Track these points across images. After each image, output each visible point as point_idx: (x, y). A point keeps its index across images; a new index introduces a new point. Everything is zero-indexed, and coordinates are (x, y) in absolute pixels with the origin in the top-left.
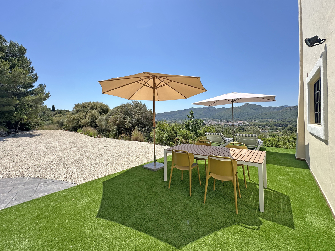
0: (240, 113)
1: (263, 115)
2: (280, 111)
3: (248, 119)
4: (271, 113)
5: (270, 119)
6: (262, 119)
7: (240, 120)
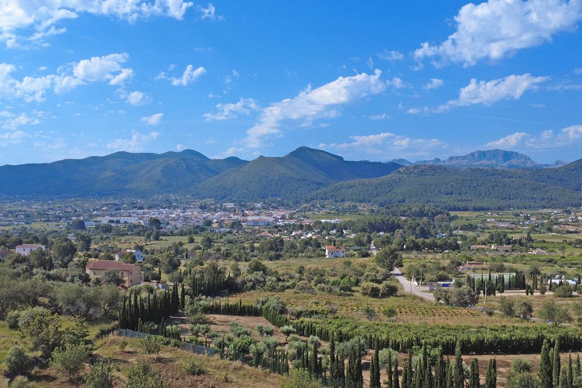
0: (284, 179)
1: (344, 188)
3: (306, 201)
5: (363, 201)
6: (343, 200)
7: (283, 205)
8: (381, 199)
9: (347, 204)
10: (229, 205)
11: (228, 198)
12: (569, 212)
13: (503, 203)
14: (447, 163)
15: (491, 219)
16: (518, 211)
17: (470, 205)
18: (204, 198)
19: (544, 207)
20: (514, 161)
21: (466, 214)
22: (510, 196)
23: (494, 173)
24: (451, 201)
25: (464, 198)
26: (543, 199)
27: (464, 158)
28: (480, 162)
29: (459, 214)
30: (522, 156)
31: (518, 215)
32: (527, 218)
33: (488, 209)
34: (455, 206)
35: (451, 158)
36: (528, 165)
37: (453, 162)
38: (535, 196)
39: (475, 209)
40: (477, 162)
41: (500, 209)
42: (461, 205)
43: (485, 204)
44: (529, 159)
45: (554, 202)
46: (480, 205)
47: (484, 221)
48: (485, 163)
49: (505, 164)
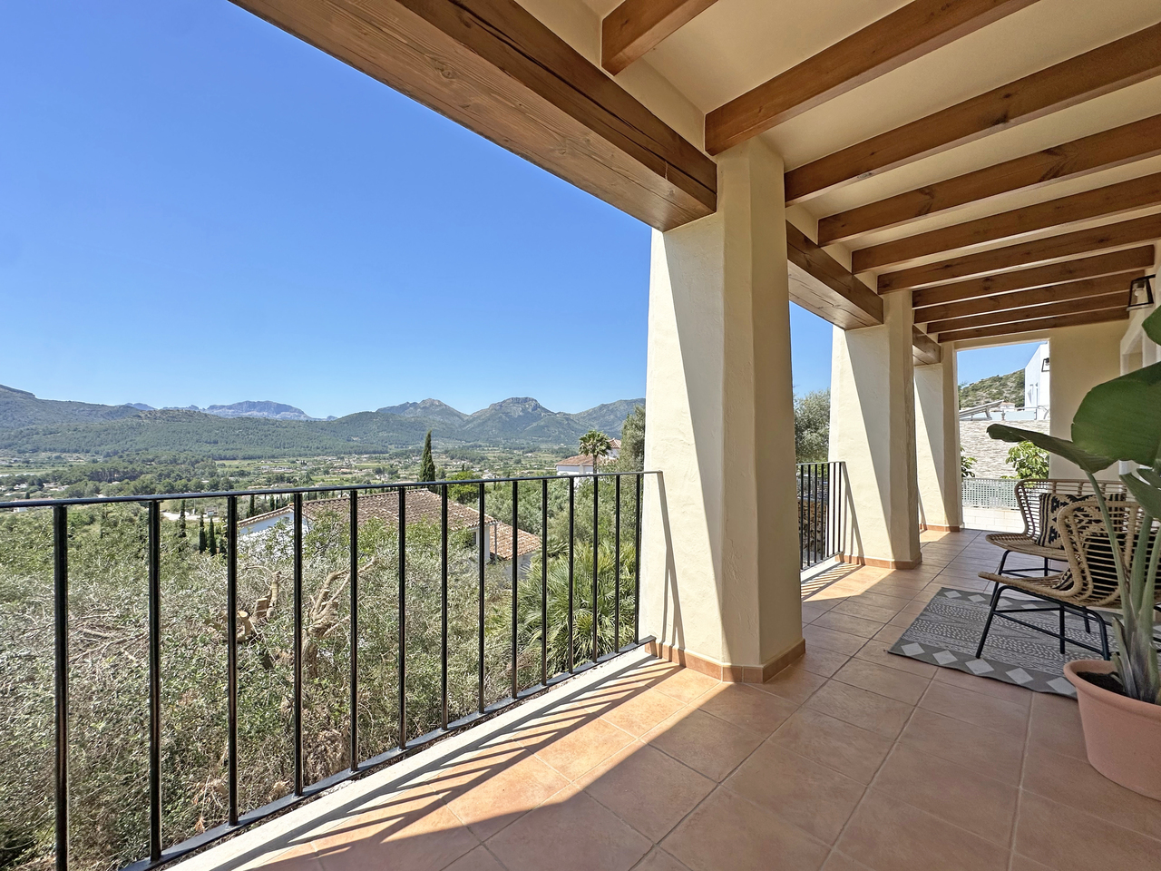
9: (43, 455)
12: (342, 458)
13: (277, 451)
14: (207, 412)
15: (266, 466)
16: (295, 459)
17: (241, 454)
19: (319, 455)
20: (288, 415)
21: (236, 463)
22: (284, 444)
23: (267, 422)
24: (214, 450)
25: (231, 446)
26: (318, 448)
27: (230, 407)
28: (250, 413)
29: (227, 463)
30: (296, 410)
31: (294, 462)
32: (304, 464)
33: (260, 457)
34: (220, 455)
35: (212, 407)
36: (302, 418)
37: (215, 412)
38: (310, 445)
39: (245, 459)
40: (247, 411)
41: (273, 457)
42: (229, 453)
43: (258, 452)
44: (303, 413)
45: (329, 451)
46: (251, 453)
47: (258, 468)
48: (255, 414)
49: (278, 417)
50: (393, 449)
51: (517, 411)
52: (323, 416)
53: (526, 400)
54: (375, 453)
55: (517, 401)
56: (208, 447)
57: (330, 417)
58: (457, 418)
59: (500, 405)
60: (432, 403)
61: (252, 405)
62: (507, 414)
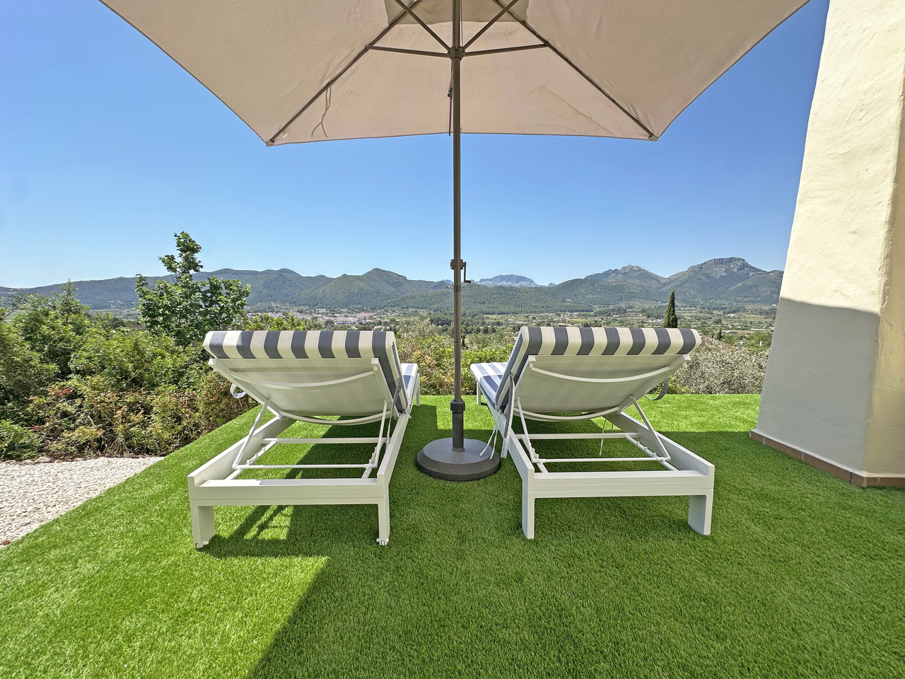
0: (362, 292)
1: (408, 298)
2: (438, 291)
3: (380, 308)
4: (424, 295)
5: (422, 308)
7: (363, 310)
8: (435, 306)
9: (411, 310)
10: (322, 311)
11: (320, 305)
12: (559, 315)
13: (518, 309)
16: (528, 315)
17: (497, 311)
18: (300, 305)
20: (524, 284)
21: (494, 316)
22: (522, 304)
23: (511, 289)
24: (484, 308)
25: (492, 306)
26: (543, 307)
27: (491, 280)
29: (490, 316)
30: (529, 280)
31: (528, 317)
32: (534, 318)
34: (487, 311)
35: (482, 280)
36: (532, 286)
37: (483, 283)
38: (538, 305)
39: (499, 314)
40: (500, 282)
41: (515, 313)
42: (491, 310)
43: (507, 310)
44: (533, 282)
45: (550, 309)
46: (503, 310)
48: (504, 283)
49: (517, 285)
50: (597, 308)
51: (721, 272)
52: (546, 284)
53: (731, 260)
54: (583, 311)
55: (720, 262)
56: (479, 306)
57: (551, 284)
58: (654, 281)
59: (701, 267)
60: (632, 269)
61: (502, 278)
62: (707, 275)
